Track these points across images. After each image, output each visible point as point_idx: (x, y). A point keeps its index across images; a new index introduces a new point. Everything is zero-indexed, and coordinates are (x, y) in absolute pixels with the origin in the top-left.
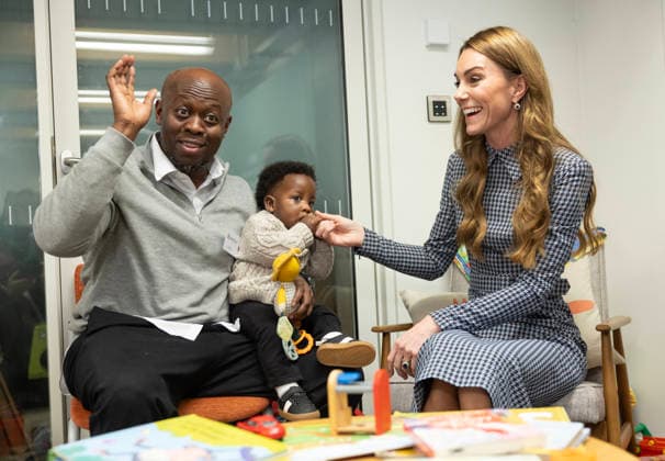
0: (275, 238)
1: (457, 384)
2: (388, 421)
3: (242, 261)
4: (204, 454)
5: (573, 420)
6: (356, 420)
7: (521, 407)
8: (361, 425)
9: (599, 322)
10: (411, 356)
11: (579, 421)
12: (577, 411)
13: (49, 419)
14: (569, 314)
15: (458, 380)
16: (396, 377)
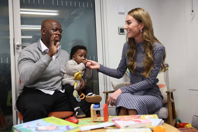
0: (74, 67)
1: (128, 108)
2: (108, 118)
3: (65, 73)
4: (56, 127)
5: (159, 118)
6: (99, 118)
7: (146, 114)
8: (100, 120)
9: (167, 91)
10: (114, 100)
11: (161, 118)
12: (160, 115)
13: (12, 117)
14: (158, 88)
15: (128, 107)
16: (110, 106)
